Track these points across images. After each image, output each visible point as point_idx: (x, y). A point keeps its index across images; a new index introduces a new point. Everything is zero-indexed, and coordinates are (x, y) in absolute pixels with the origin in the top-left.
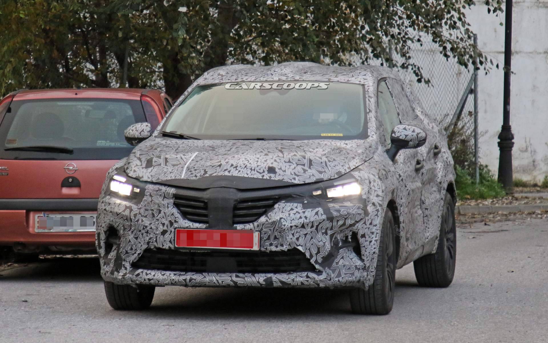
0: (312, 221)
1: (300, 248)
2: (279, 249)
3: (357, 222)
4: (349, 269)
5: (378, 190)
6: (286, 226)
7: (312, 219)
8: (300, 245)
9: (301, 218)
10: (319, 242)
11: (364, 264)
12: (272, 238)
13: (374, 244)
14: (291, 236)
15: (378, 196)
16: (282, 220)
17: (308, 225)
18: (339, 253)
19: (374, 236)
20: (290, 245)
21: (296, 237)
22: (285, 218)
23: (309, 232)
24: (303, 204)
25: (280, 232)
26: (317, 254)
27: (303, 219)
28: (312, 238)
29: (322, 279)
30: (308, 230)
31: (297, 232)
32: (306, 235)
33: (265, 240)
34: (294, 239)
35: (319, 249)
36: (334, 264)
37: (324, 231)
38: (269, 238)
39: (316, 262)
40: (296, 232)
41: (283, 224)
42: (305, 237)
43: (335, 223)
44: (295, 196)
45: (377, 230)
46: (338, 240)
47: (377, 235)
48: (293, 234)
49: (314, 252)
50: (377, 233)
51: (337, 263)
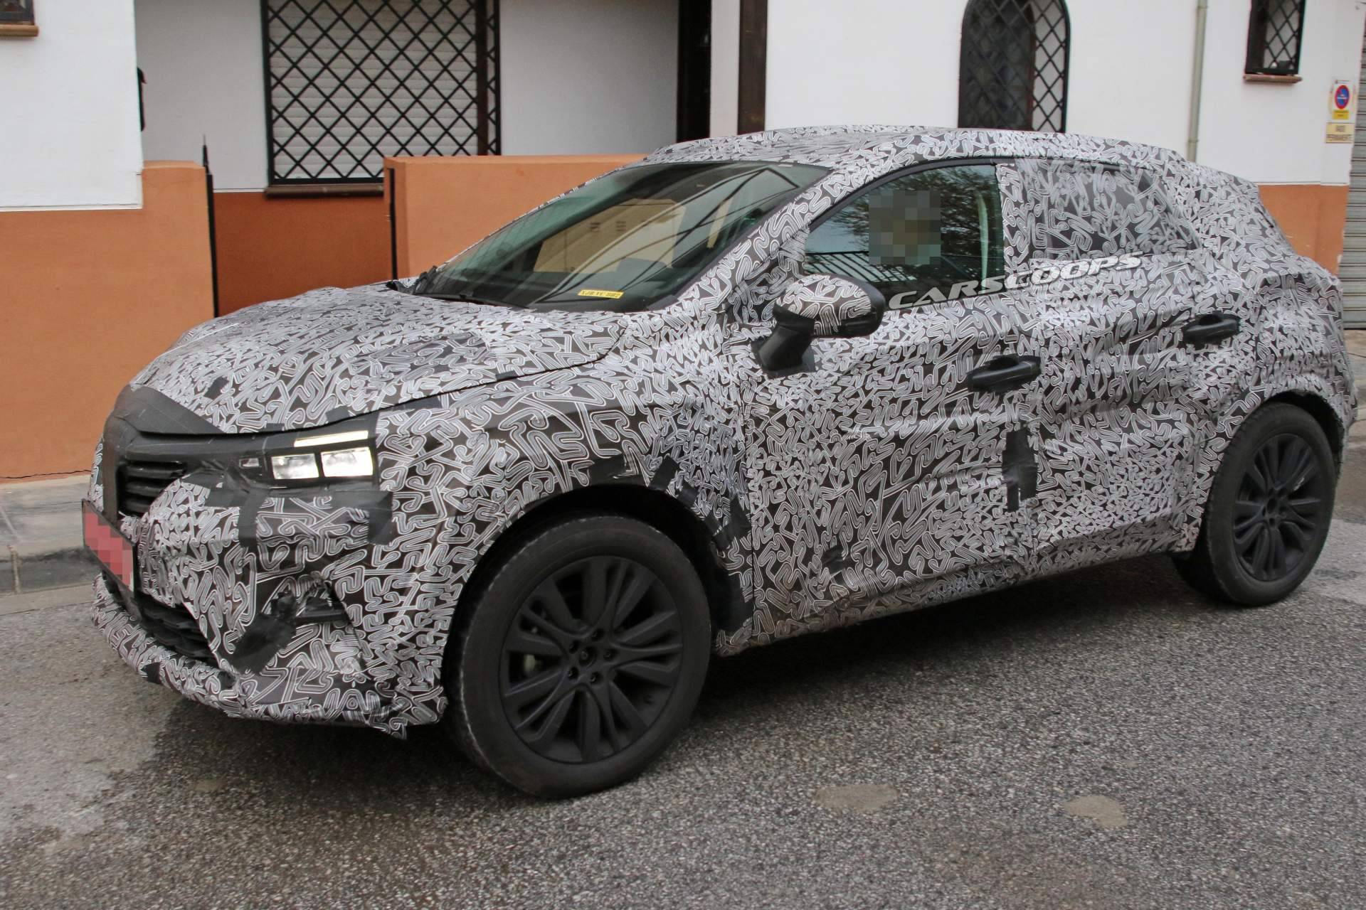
3: (328, 559)
4: (315, 682)
5: (463, 467)
7: (207, 537)
11: (366, 673)
13: (402, 623)
14: (175, 573)
15: (454, 484)
18: (294, 633)
19: (406, 600)
21: (183, 576)
23: (207, 570)
24: (214, 490)
28: (213, 587)
29: (225, 699)
32: (200, 574)
34: (180, 582)
36: (273, 662)
37: (239, 572)
39: (221, 650)
43: (264, 557)
45: (422, 583)
46: (294, 599)
47: (420, 597)
49: (217, 625)
50: (420, 592)
51: (283, 662)
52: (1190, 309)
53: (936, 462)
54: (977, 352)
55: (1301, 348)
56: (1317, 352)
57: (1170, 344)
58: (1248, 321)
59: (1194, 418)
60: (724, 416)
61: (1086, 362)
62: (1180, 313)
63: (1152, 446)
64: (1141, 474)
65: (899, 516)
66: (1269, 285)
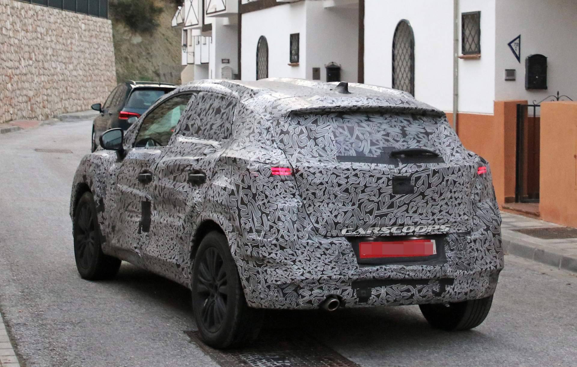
52: (191, 165)
53: (129, 205)
54: (142, 167)
55: (213, 197)
56: (219, 202)
57: (185, 181)
58: (209, 177)
59: (187, 220)
60: (104, 171)
61: (160, 179)
62: (187, 166)
63: (171, 226)
64: (167, 238)
65: (121, 222)
66: (221, 161)
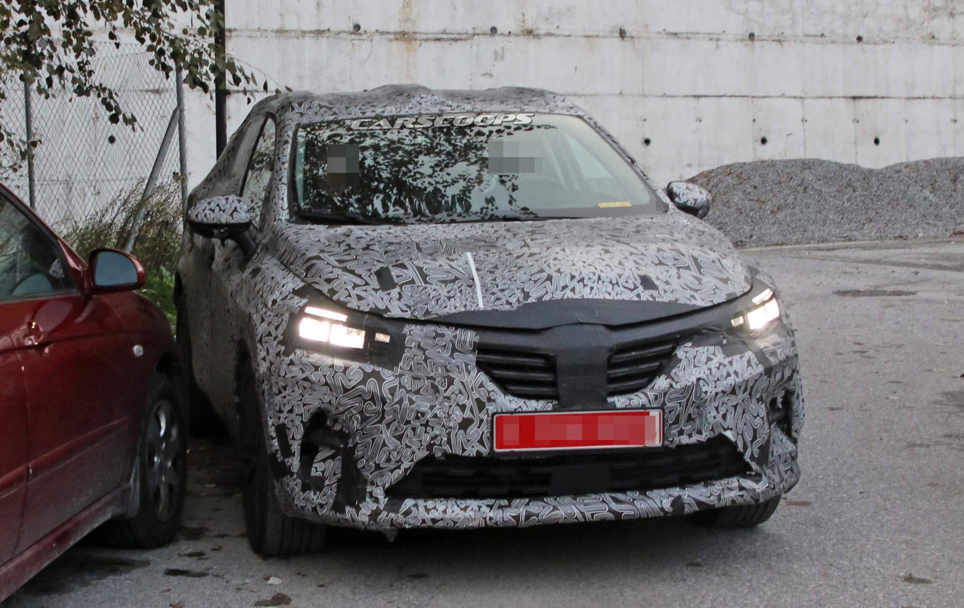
0: (746, 379)
1: (729, 434)
2: (695, 439)
6: (708, 394)
8: (728, 429)
9: (729, 375)
10: (755, 417)
12: (683, 419)
16: (701, 381)
17: (740, 387)
20: (712, 430)
22: (705, 377)
25: (698, 407)
26: (752, 442)
27: (733, 376)
30: (741, 396)
31: (723, 404)
33: (671, 425)
35: (755, 431)
38: (677, 421)
40: (721, 403)
41: (704, 389)
42: (735, 411)
44: (704, 331)
48: (717, 409)
